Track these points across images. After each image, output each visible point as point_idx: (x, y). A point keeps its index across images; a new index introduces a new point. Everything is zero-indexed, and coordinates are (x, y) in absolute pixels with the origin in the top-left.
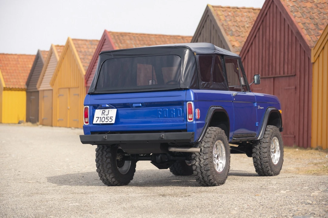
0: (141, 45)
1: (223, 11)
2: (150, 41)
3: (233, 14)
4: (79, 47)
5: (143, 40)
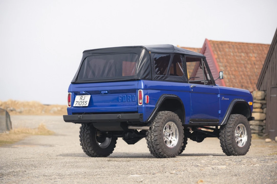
0: (239, 52)
2: (248, 49)
5: (241, 49)
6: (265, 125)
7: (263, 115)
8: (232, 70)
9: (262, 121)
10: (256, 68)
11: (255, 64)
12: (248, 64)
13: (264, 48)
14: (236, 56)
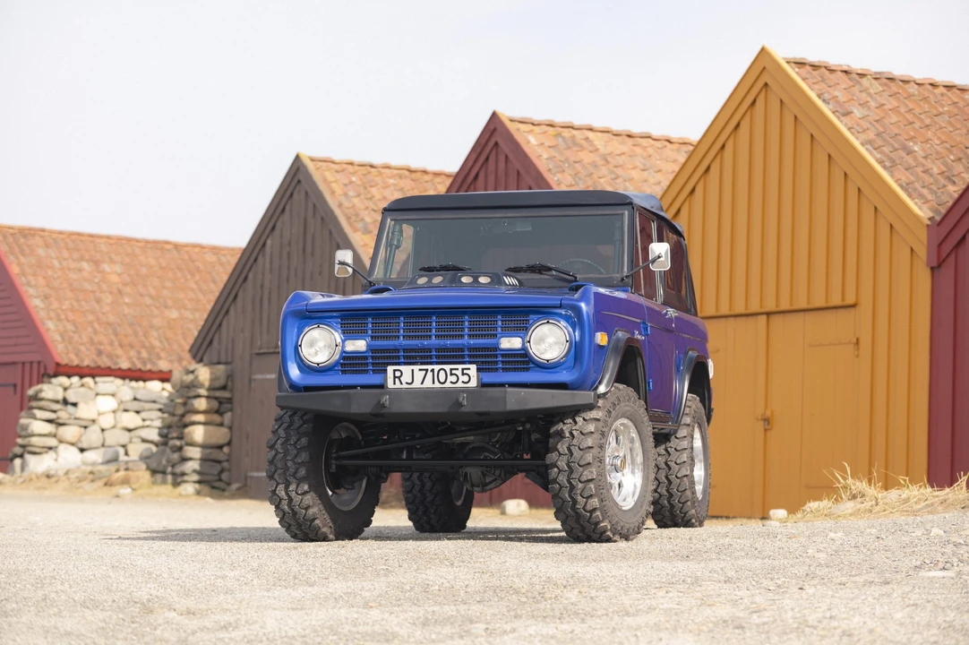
1: (337, 172)
2: (96, 251)
3: (361, 179)
5: (78, 250)
6: (227, 461)
8: (64, 307)
9: (220, 447)
11: (120, 292)
12: (102, 291)
13: (138, 251)
14: (69, 269)
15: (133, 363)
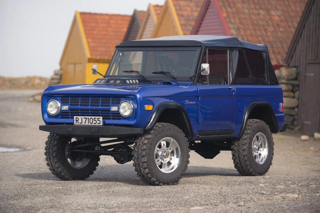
0: (256, 9)
2: (269, 4)
4: (181, 10)
5: (259, 4)
6: (297, 115)
7: (295, 100)
8: (247, 34)
9: (293, 108)
10: (281, 32)
11: (278, 25)
12: (268, 25)
14: (253, 14)
15: (279, 62)
